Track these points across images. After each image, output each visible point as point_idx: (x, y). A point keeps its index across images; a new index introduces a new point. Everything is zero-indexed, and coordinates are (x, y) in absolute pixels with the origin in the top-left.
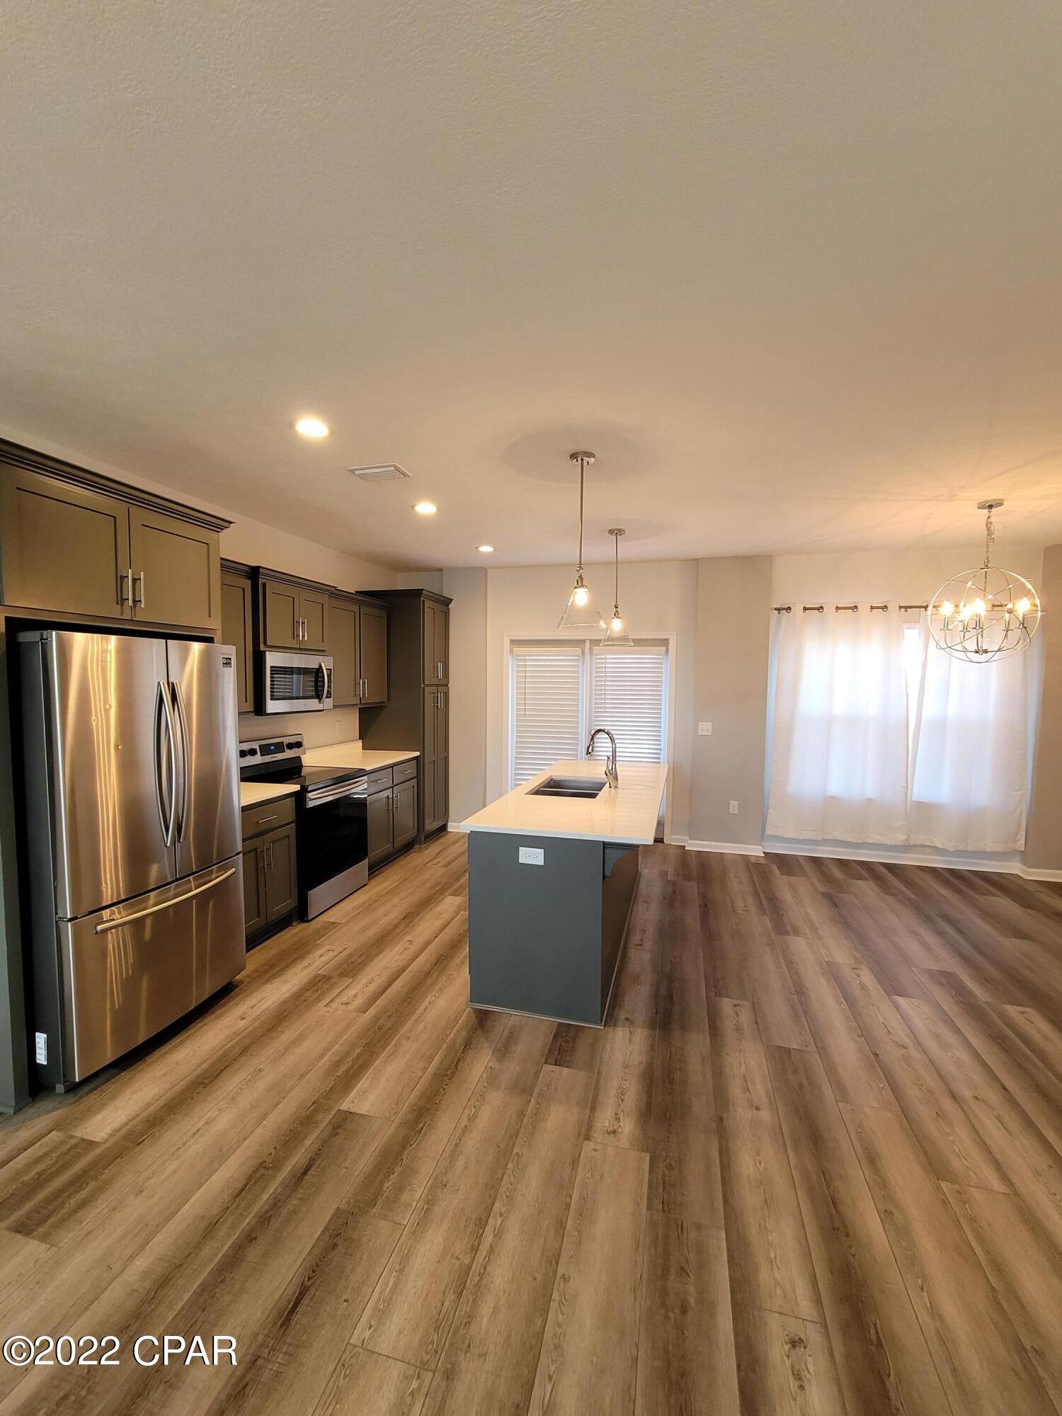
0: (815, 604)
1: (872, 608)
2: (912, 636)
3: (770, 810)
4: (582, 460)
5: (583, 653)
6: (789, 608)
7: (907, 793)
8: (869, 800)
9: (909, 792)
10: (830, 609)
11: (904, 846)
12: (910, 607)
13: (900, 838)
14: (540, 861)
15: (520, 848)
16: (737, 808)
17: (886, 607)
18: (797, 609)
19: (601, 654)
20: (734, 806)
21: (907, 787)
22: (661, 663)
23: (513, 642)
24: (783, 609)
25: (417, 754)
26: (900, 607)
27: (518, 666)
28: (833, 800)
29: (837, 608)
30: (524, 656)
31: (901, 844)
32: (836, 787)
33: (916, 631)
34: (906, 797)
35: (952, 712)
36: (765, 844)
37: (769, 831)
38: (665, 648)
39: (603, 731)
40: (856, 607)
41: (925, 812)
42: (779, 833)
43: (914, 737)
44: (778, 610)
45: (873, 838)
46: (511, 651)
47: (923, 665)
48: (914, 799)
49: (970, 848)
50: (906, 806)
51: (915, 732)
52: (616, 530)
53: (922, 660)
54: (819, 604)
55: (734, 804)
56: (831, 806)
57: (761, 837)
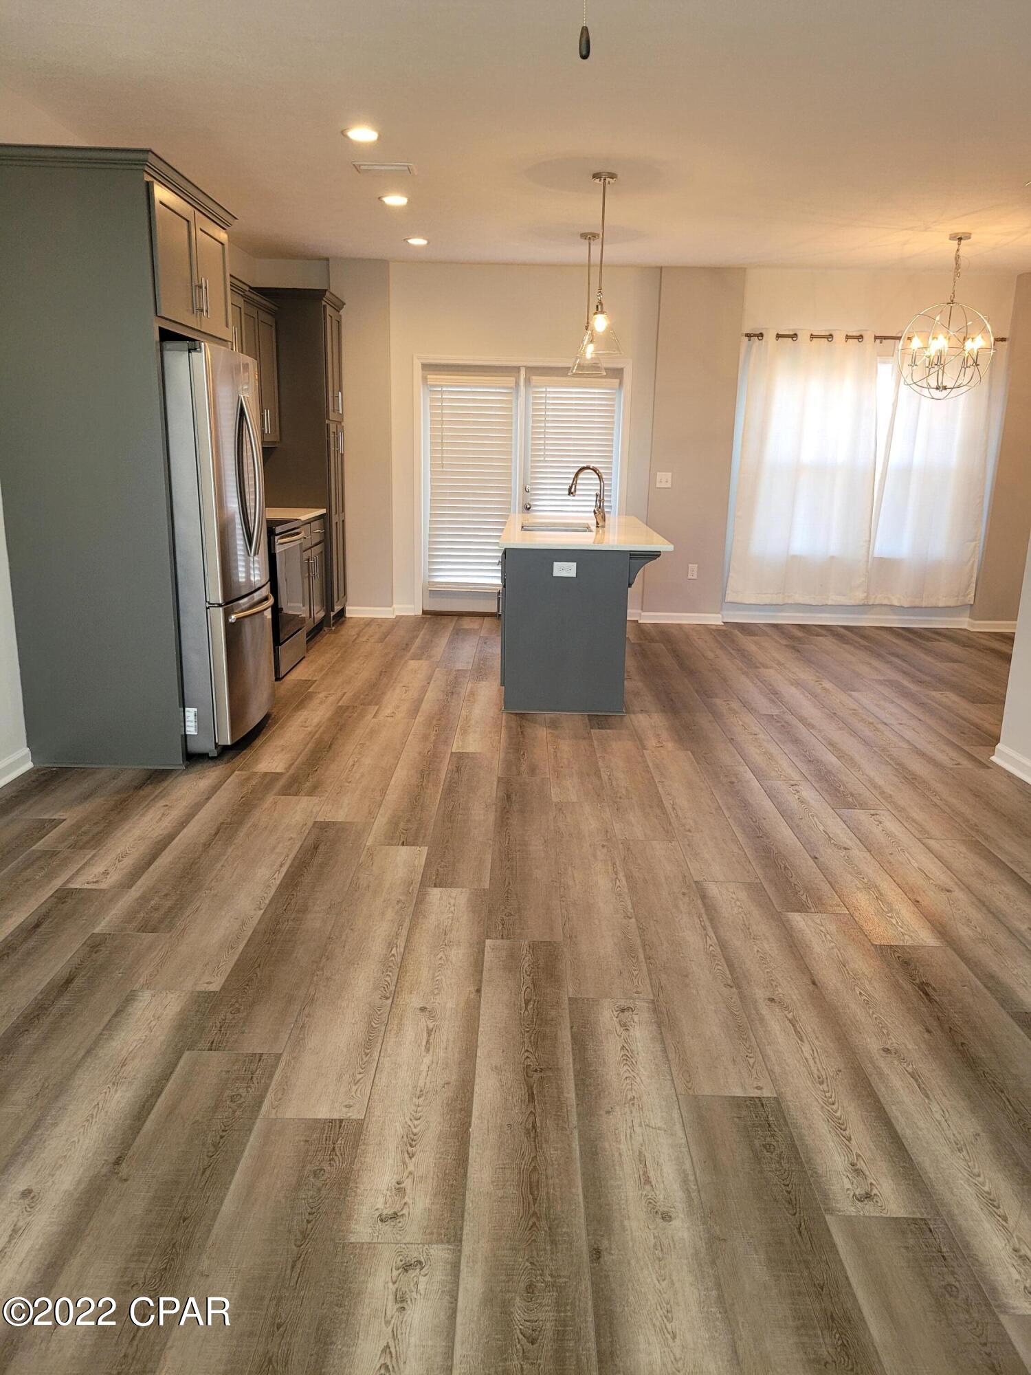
0: (789, 330)
1: (848, 337)
2: (886, 371)
3: (731, 574)
4: (605, 180)
5: (517, 384)
6: (761, 335)
7: (869, 548)
8: (833, 557)
9: (871, 550)
10: (804, 337)
11: (864, 605)
12: (886, 338)
13: (858, 597)
14: (573, 574)
15: (555, 564)
16: (695, 573)
17: (861, 337)
18: (770, 337)
19: (541, 387)
20: (693, 571)
21: (870, 541)
22: (612, 400)
23: (428, 368)
24: (755, 335)
25: (323, 511)
26: (876, 338)
27: (432, 400)
28: (794, 560)
29: (812, 337)
30: (442, 386)
31: (861, 603)
32: (801, 543)
33: (890, 366)
34: (868, 554)
35: (918, 459)
36: (725, 613)
37: (729, 598)
38: (618, 380)
39: (588, 468)
40: (831, 335)
41: (884, 567)
42: (738, 600)
43: (879, 489)
44: (749, 336)
45: (833, 599)
46: (425, 379)
47: (893, 405)
48: (876, 555)
49: (924, 604)
50: (868, 561)
51: (880, 481)
52: (591, 234)
53: (892, 400)
54: (793, 330)
55: (693, 567)
56: (794, 566)
57: (721, 603)
